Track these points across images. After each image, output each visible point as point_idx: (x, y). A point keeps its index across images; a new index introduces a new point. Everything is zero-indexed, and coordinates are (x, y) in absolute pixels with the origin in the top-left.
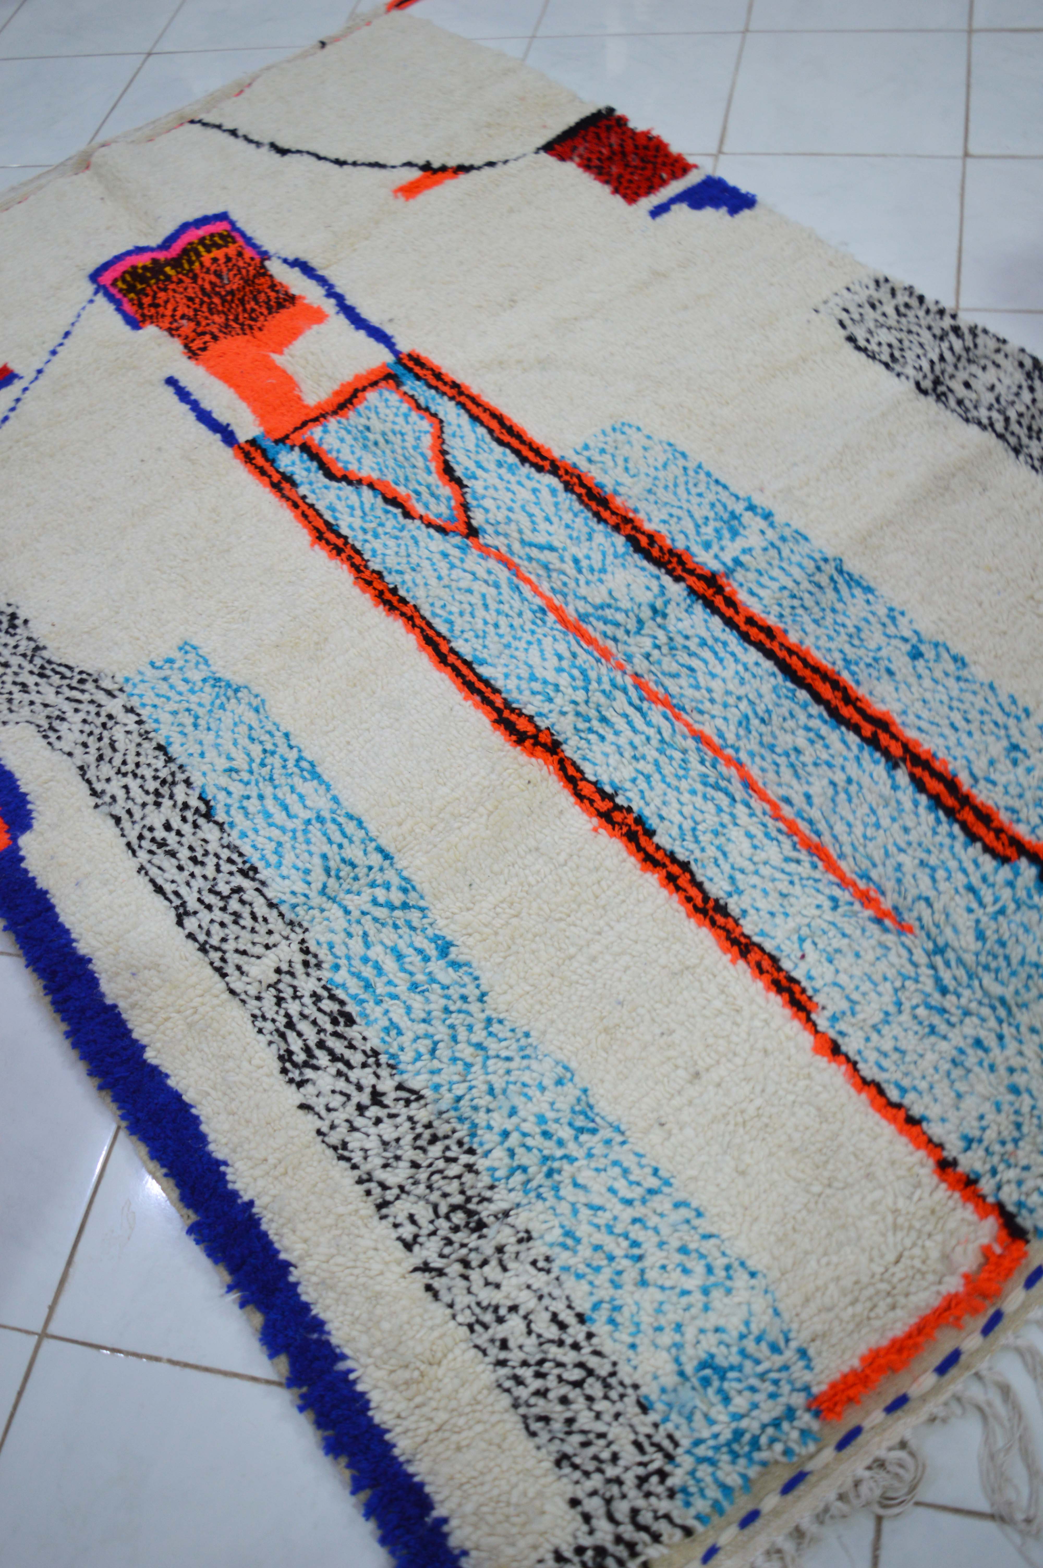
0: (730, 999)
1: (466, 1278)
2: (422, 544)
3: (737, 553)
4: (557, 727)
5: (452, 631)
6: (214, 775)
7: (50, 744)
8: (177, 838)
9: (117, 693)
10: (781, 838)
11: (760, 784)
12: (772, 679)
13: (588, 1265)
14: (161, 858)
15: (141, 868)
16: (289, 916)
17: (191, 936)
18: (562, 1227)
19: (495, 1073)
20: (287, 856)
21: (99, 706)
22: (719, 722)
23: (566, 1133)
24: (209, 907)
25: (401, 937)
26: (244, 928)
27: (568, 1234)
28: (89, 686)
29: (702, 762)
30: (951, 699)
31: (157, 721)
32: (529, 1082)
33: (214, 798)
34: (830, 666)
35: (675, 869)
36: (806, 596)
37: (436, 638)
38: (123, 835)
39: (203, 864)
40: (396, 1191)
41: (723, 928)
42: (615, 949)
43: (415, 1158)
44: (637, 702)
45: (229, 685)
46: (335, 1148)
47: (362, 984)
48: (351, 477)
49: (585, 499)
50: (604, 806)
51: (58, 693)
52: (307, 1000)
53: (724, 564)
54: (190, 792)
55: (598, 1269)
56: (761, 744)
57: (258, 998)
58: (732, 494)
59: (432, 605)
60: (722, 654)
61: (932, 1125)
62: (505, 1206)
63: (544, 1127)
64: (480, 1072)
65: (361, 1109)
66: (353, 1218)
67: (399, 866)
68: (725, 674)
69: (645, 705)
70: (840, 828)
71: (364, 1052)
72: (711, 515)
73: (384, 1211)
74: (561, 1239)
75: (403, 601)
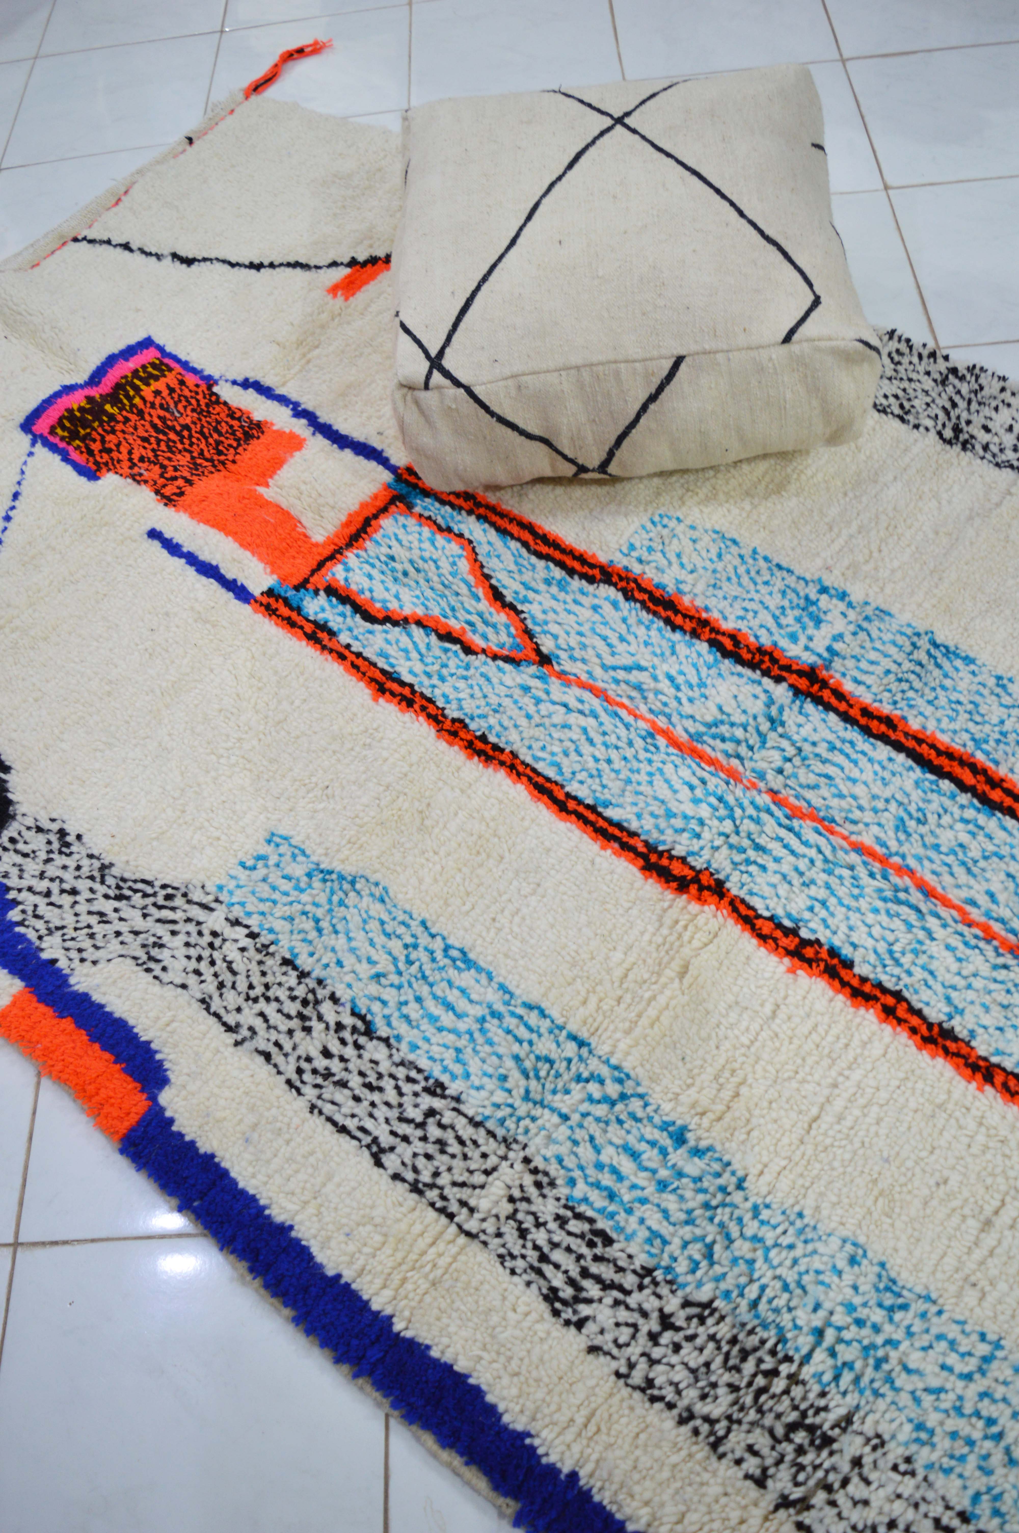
0: (992, 1132)
1: (833, 1503)
2: (495, 680)
3: (827, 642)
4: (715, 865)
5: (561, 773)
6: (360, 985)
7: (155, 977)
8: (342, 1065)
9: (213, 905)
10: (982, 944)
11: (939, 890)
12: (911, 773)
13: (952, 1457)
14: (330, 1091)
15: (313, 1107)
16: (500, 1132)
17: (396, 1177)
18: (910, 1421)
19: (780, 1265)
20: (471, 1062)
21: (199, 923)
22: (875, 829)
23: (877, 1316)
24: (405, 1139)
25: (628, 1132)
26: (453, 1156)
27: (920, 1427)
28: (179, 901)
29: (872, 875)
31: (271, 931)
32: (821, 1267)
33: (369, 1011)
34: (962, 750)
35: (890, 1001)
36: (912, 677)
37: (548, 785)
38: (279, 1073)
39: (380, 1089)
40: (724, 1423)
41: (957, 1055)
42: (862, 1101)
43: (731, 1380)
44: (786, 822)
45: (342, 878)
46: (643, 1390)
47: (605, 1194)
48: (395, 617)
49: (650, 605)
50: (789, 943)
51: (145, 916)
52: (553, 1225)
53: (819, 656)
54: (340, 1009)
55: (962, 1459)
56: (924, 845)
57: (499, 1235)
58: (799, 578)
59: (530, 748)
60: (854, 756)
62: (842, 1411)
63: (855, 1315)
64: (765, 1267)
65: (654, 1338)
66: (689, 1465)
67: (601, 1053)
68: (864, 777)
69: (796, 823)
71: (634, 1272)
72: (786, 603)
73: (721, 1449)
74: (914, 1435)
75: (496, 748)
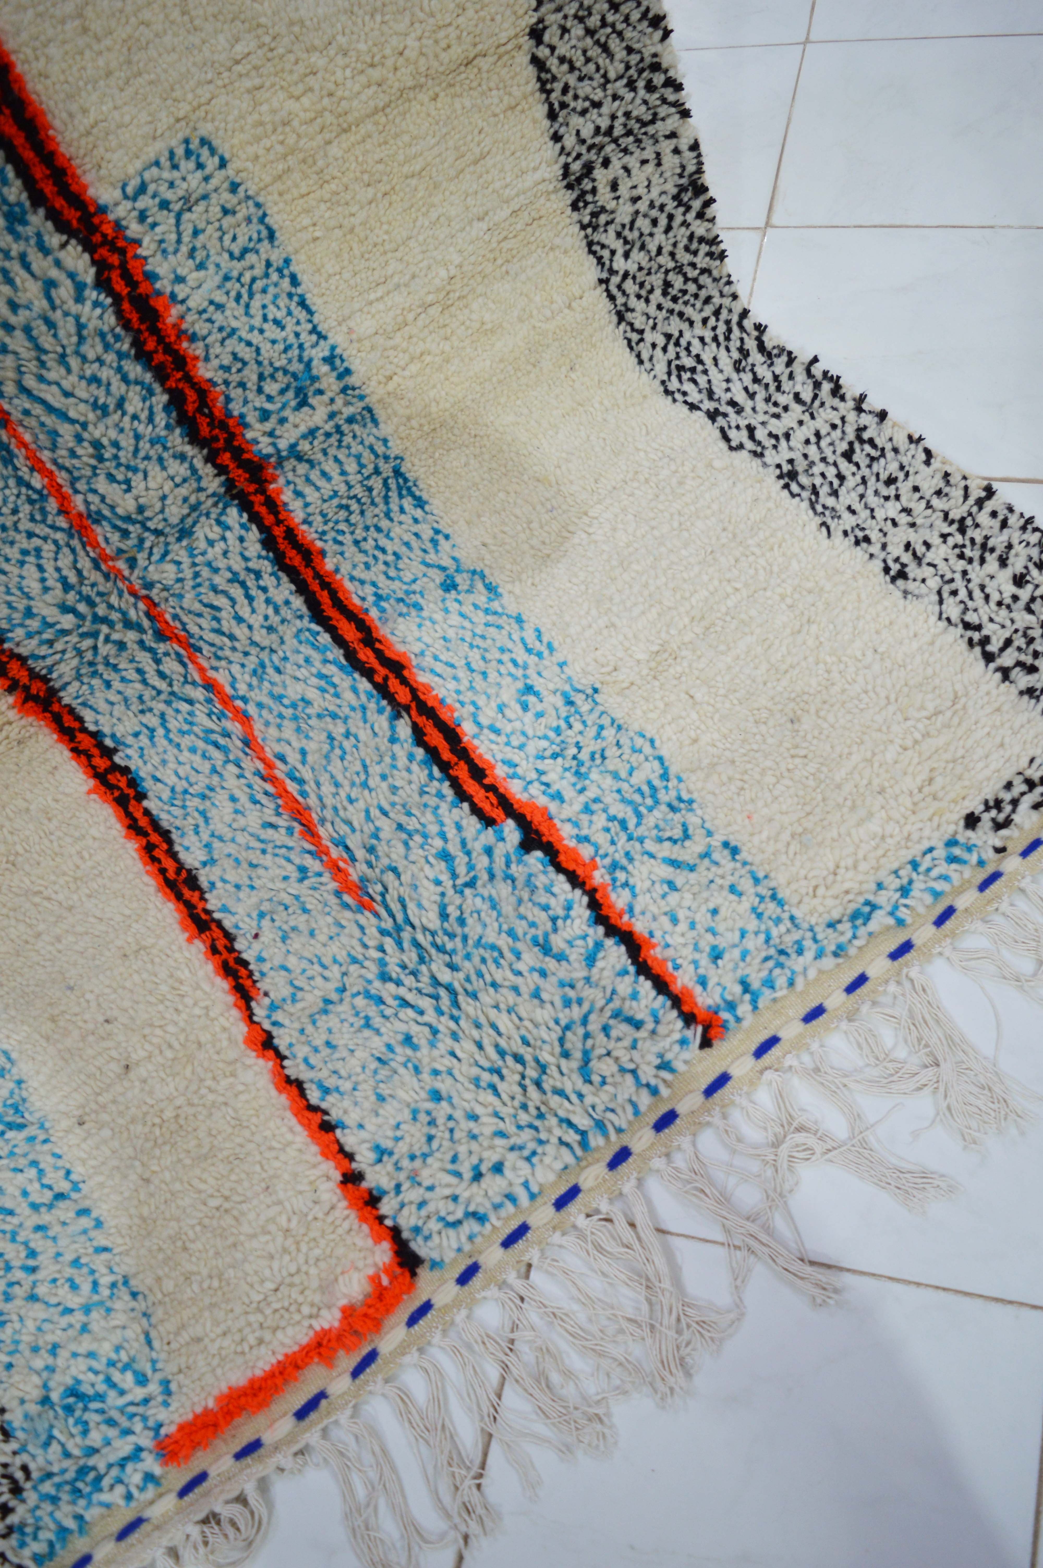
0: (177, 985)
11: (260, 741)
12: (299, 621)
22: (235, 669)
29: (209, 715)
30: (474, 635)
34: (359, 604)
35: (155, 838)
41: (188, 903)
42: (80, 928)
50: (101, 764)
56: (271, 694)
60: (252, 589)
61: (346, 1131)
68: (252, 618)
69: (161, 647)
70: (327, 789)
